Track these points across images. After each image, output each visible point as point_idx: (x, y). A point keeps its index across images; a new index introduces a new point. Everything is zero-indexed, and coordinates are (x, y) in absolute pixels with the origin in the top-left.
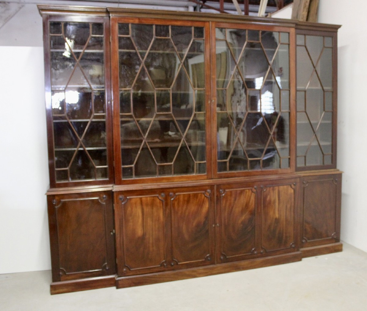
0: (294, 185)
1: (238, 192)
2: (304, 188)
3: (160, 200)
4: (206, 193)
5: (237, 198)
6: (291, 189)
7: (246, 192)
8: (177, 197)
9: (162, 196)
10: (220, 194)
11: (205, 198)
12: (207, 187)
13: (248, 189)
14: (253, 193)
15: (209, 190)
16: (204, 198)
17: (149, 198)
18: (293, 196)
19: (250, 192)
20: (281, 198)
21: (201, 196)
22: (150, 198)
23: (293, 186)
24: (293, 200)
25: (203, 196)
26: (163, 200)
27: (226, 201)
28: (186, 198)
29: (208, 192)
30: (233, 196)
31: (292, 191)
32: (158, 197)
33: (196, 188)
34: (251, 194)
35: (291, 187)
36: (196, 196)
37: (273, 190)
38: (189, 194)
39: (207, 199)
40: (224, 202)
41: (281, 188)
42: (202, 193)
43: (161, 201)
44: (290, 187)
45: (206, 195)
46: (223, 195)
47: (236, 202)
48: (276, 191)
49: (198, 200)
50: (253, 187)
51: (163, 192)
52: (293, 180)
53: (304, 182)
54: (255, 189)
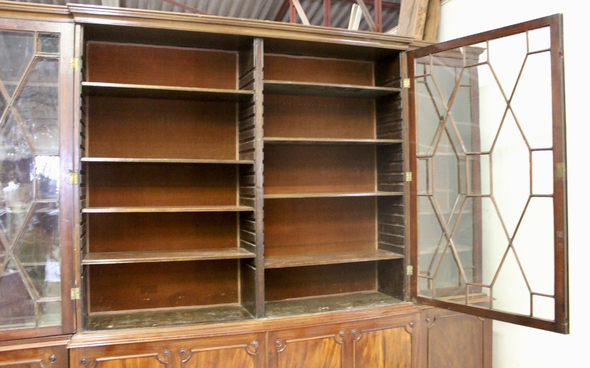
0: (411, 326)
1: (310, 343)
2: (428, 329)
3: (161, 362)
4: (248, 348)
5: (308, 355)
6: (407, 333)
7: (325, 343)
8: (195, 356)
9: (165, 356)
10: (277, 349)
11: (249, 356)
12: (252, 337)
13: (329, 338)
14: (337, 345)
15: (254, 343)
16: (246, 357)
17: (139, 360)
18: (409, 345)
19: (333, 342)
20: (387, 350)
21: (240, 353)
22: (142, 359)
23: (409, 328)
24: (409, 354)
25: (245, 352)
26: (167, 363)
27: (288, 361)
28: (211, 359)
29: (254, 346)
30: (302, 351)
31: (408, 337)
32: (157, 357)
33: (230, 339)
34: (334, 346)
35: (406, 330)
36: (230, 353)
37: (374, 336)
38: (218, 350)
39: (252, 359)
40: (284, 362)
41: (389, 331)
42: (242, 348)
43: (163, 365)
44: (403, 329)
45: (249, 352)
46: (282, 350)
47: (306, 362)
48: (379, 339)
49: (234, 360)
50: (336, 333)
51: (167, 347)
52: (409, 318)
53: (428, 319)
54: (341, 336)
